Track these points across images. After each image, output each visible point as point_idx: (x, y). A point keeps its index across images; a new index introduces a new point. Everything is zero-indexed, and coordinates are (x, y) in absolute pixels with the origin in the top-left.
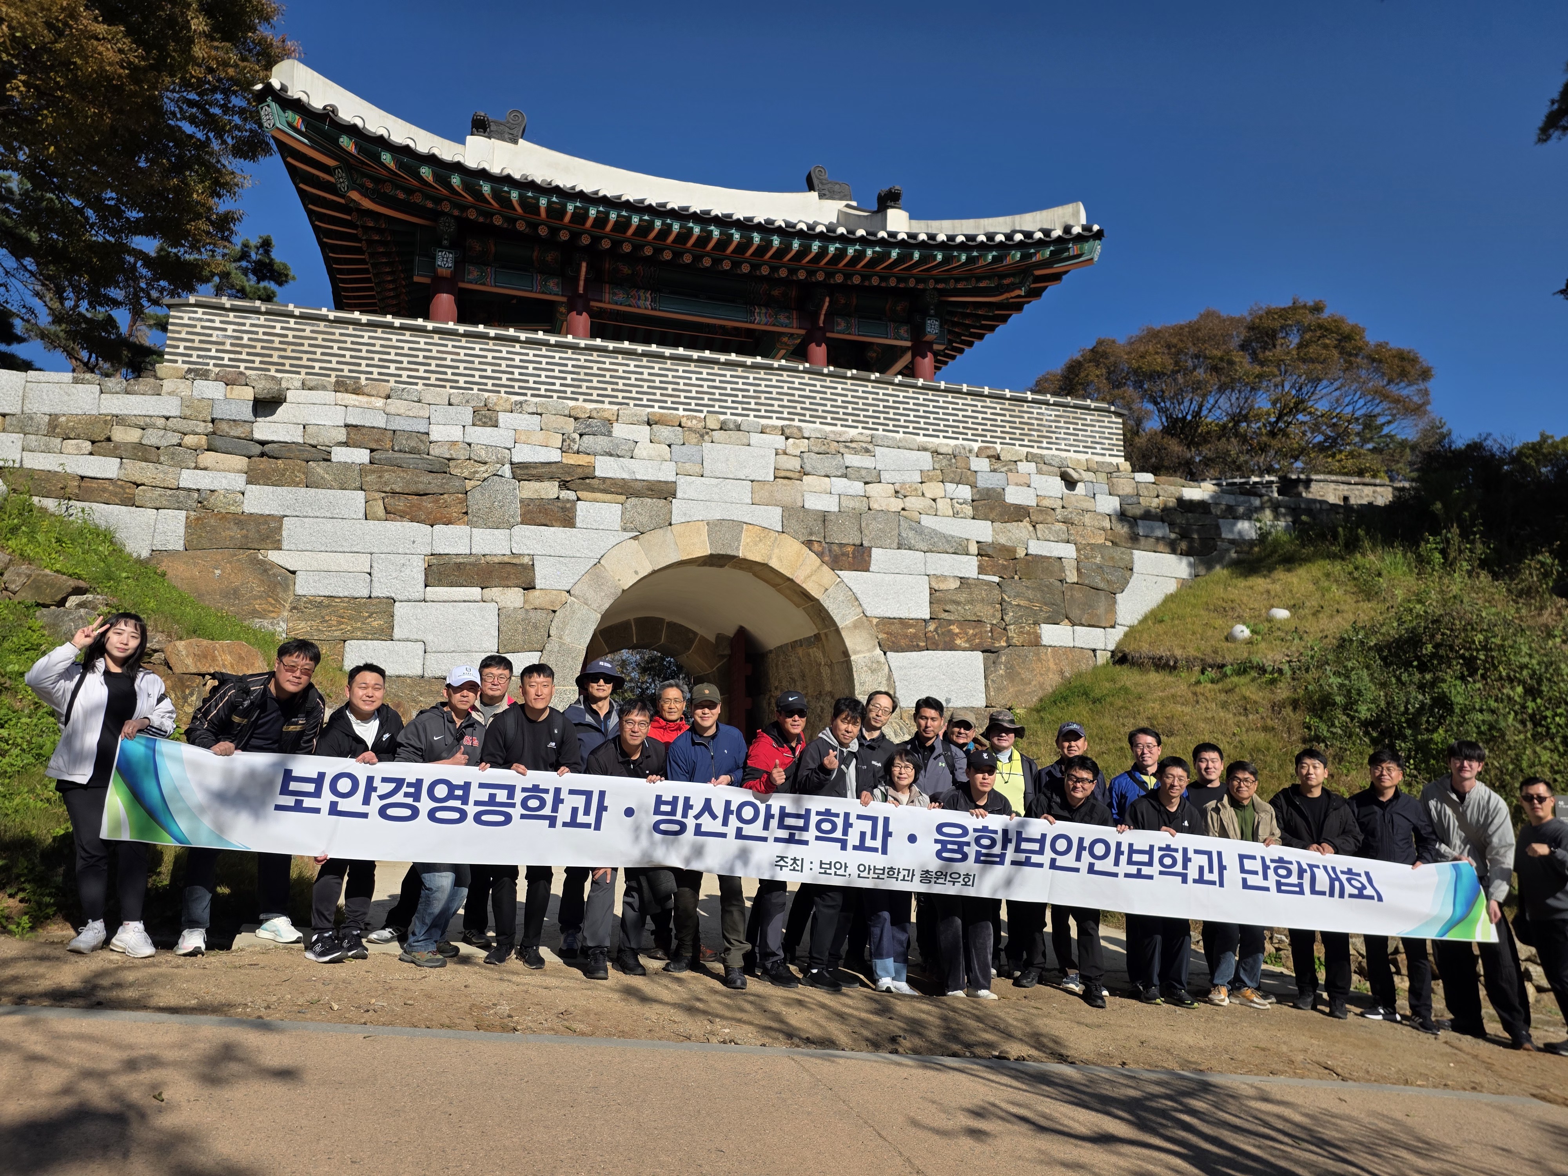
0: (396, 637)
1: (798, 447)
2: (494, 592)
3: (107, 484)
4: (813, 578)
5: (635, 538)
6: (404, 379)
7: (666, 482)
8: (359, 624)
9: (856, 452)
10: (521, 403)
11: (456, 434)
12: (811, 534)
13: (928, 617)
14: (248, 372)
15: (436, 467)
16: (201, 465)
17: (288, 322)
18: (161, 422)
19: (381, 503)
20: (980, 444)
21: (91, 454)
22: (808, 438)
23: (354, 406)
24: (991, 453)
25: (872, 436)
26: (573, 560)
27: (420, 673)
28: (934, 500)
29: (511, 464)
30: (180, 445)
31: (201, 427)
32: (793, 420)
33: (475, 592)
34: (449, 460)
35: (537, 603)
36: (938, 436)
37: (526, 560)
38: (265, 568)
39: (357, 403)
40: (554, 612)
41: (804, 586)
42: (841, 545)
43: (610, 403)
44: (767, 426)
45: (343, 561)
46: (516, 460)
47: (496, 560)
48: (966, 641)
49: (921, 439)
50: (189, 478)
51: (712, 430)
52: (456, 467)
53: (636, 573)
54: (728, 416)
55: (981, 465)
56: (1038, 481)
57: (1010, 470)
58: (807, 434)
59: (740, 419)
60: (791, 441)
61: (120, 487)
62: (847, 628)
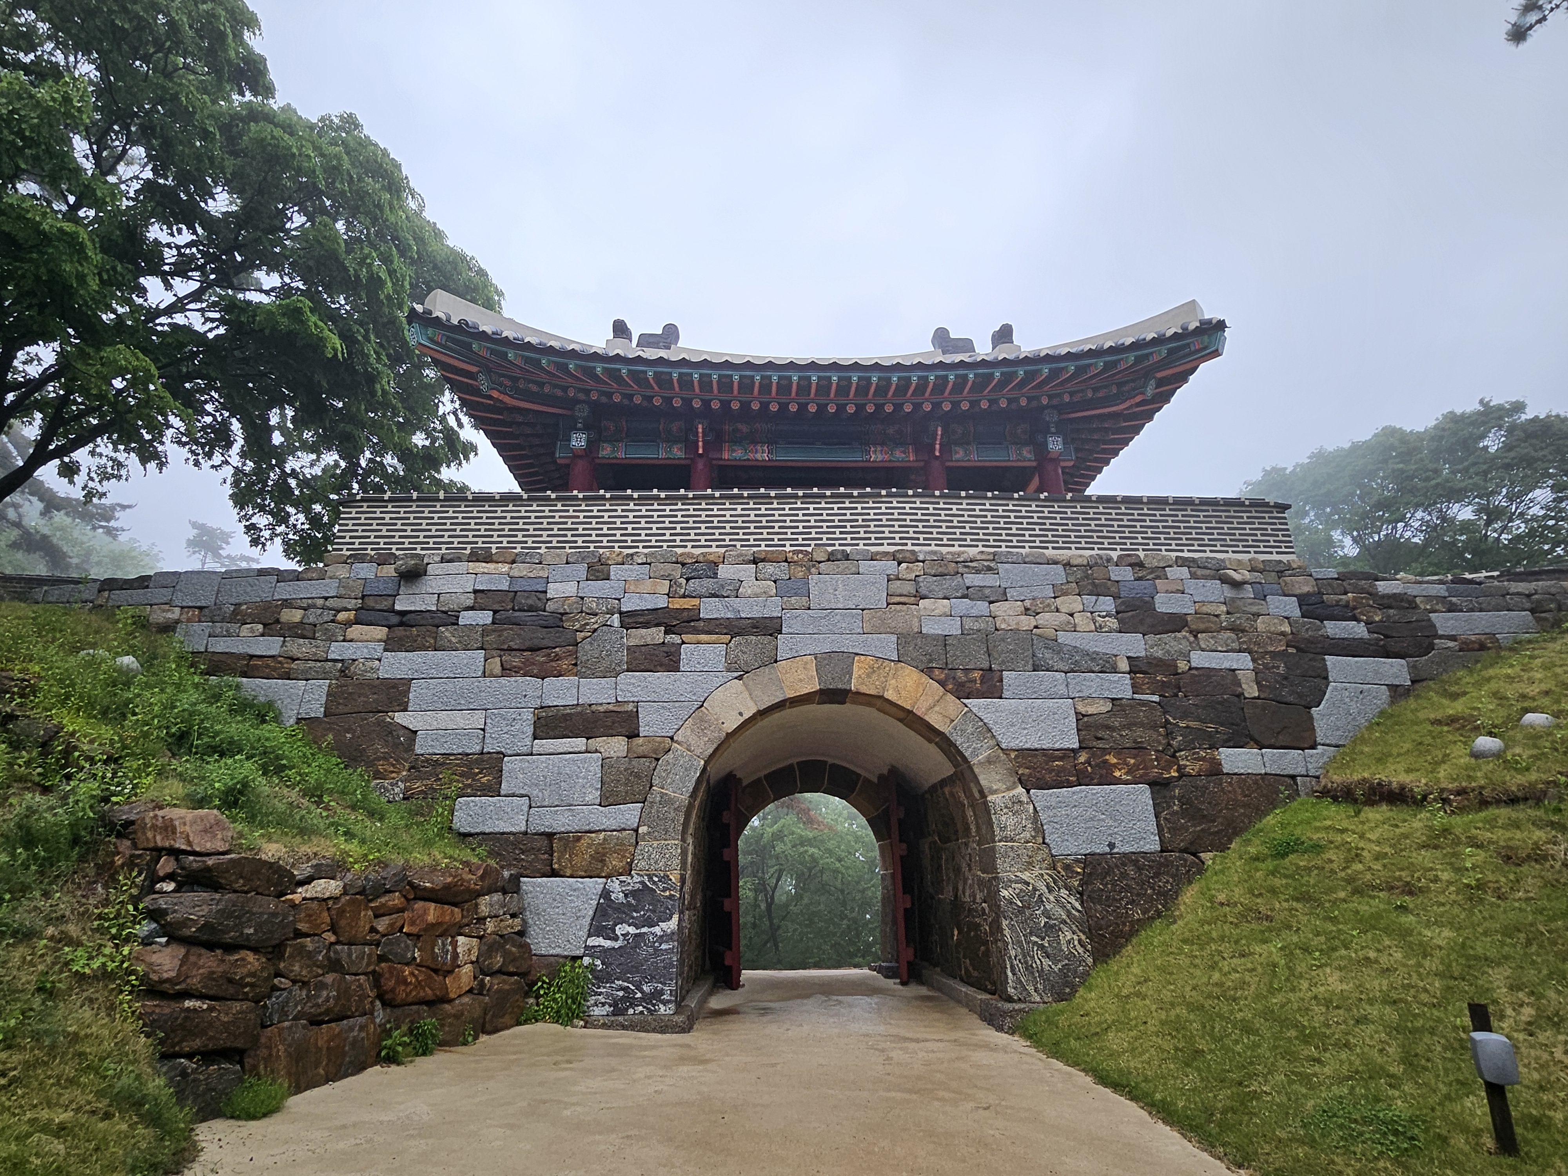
0: (502, 792)
1: (912, 570)
2: (597, 743)
3: (270, 662)
4: (937, 709)
5: (740, 678)
6: (530, 544)
7: (771, 618)
8: (470, 781)
9: (978, 572)
10: (632, 555)
11: (570, 589)
12: (931, 661)
13: (1076, 746)
14: (398, 553)
15: (551, 622)
16: (348, 638)
17: (435, 506)
18: (320, 602)
19: (498, 659)
20: (1119, 553)
21: (262, 635)
22: (923, 562)
23: (484, 573)
24: (1133, 560)
25: (995, 554)
26: (677, 704)
27: (523, 829)
28: (1072, 615)
29: (621, 613)
30: (333, 621)
31: (352, 603)
32: (906, 544)
33: (580, 743)
34: (562, 614)
35: (641, 750)
36: (1070, 548)
37: (630, 707)
38: (392, 730)
39: (486, 571)
40: (658, 760)
41: (927, 718)
42: (966, 670)
43: (717, 546)
44: (878, 553)
45: (461, 720)
46: (624, 609)
47: (601, 709)
48: (1126, 774)
49: (1050, 553)
50: (336, 650)
51: (820, 562)
52: (567, 620)
53: (741, 714)
54: (837, 547)
55: (1125, 574)
56: (1192, 586)
57: (1159, 577)
58: (921, 558)
59: (848, 549)
60: (904, 565)
61: (280, 662)
62: (980, 763)
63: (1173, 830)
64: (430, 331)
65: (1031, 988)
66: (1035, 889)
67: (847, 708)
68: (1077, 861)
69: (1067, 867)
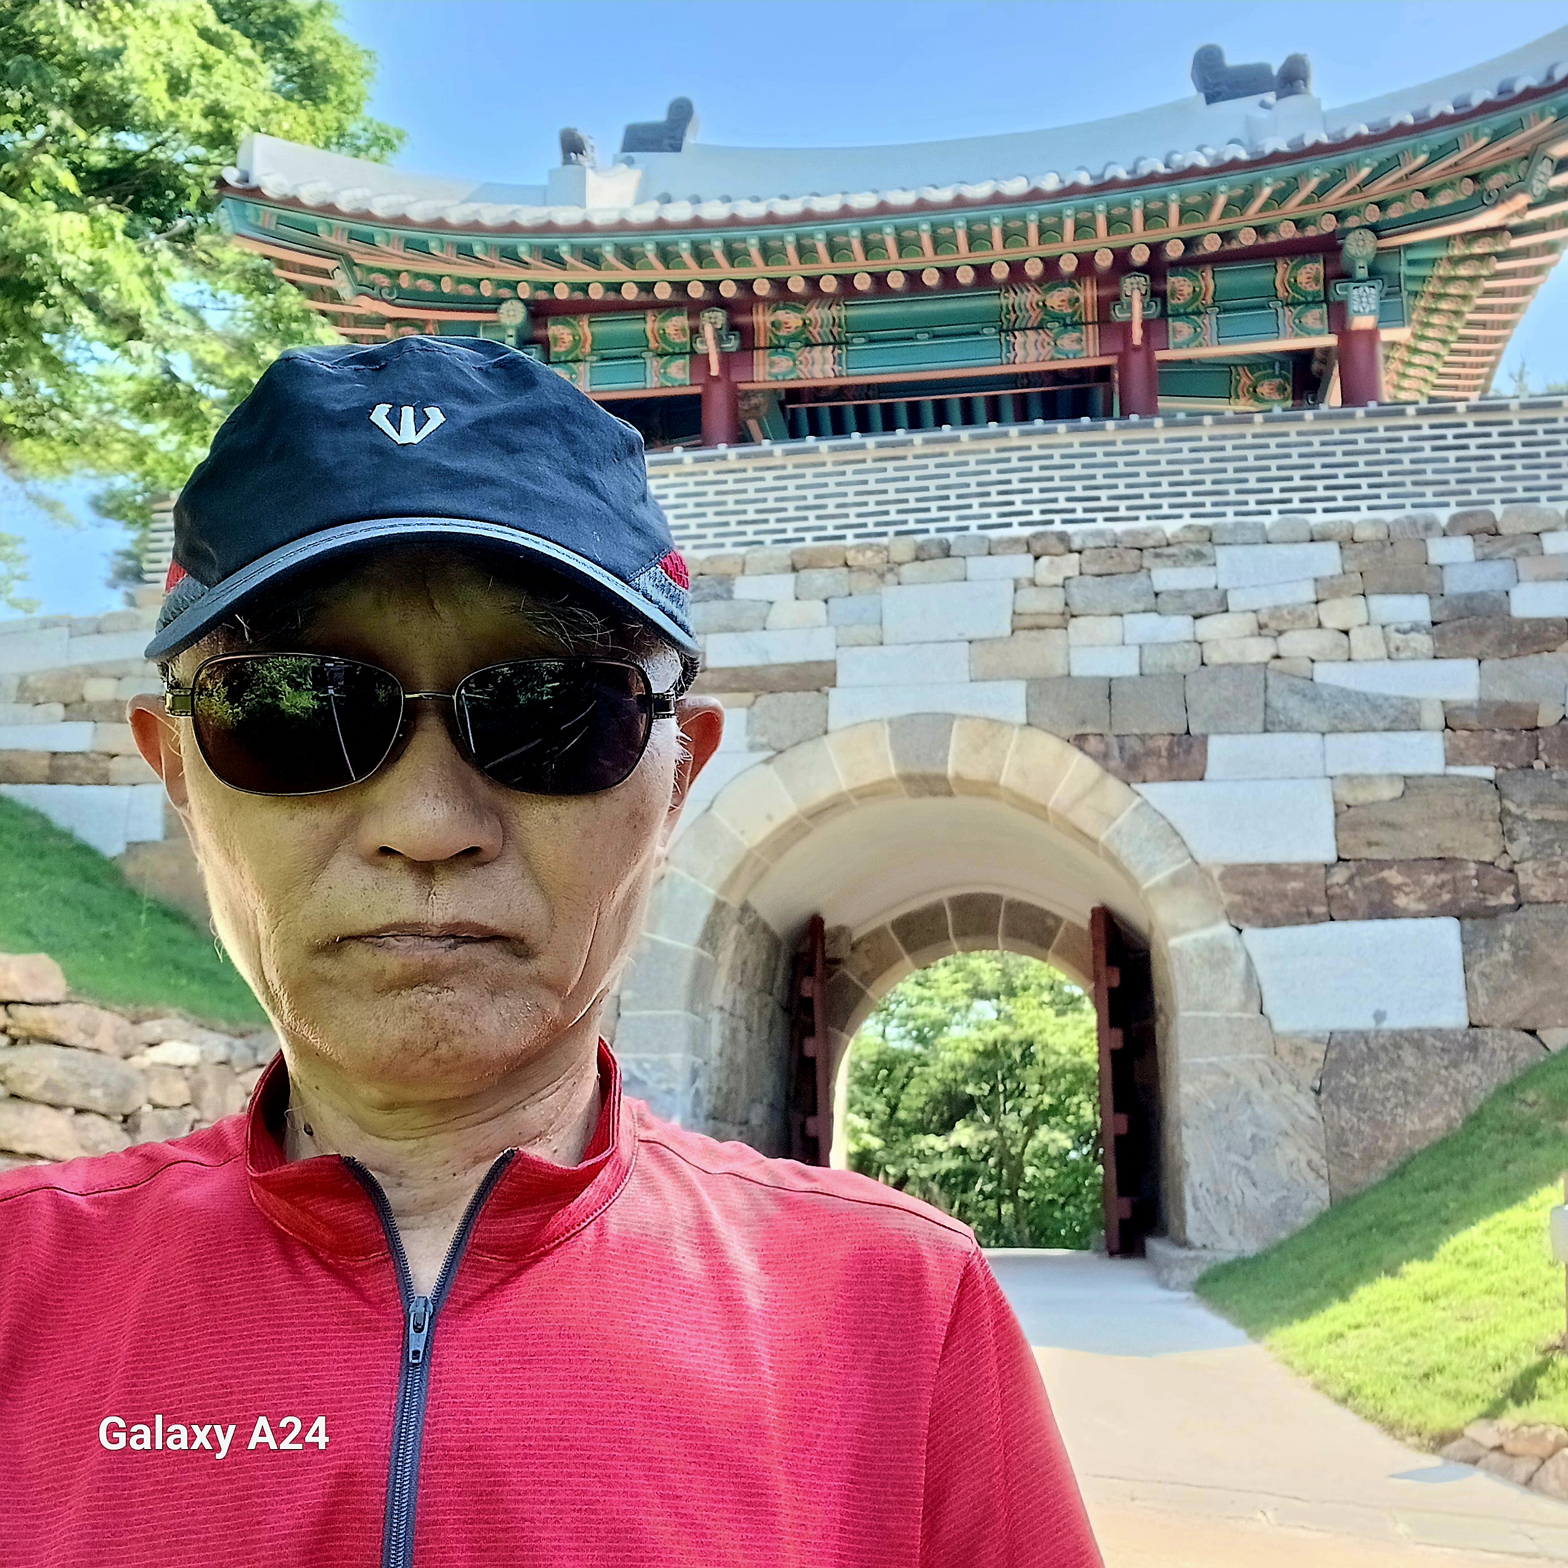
1: (1059, 569)
4: (1088, 801)
5: (767, 761)
7: (819, 663)
9: (1178, 563)
12: (1084, 723)
13: (1331, 857)
20: (1454, 510)
21: (64, 720)
22: (1080, 551)
24: (1474, 525)
25: (1212, 529)
28: (1345, 632)
32: (1052, 522)
36: (1357, 509)
41: (1072, 817)
42: (1142, 738)
43: (733, 545)
44: (1000, 542)
48: (1421, 899)
49: (1318, 519)
51: (900, 564)
53: (770, 818)
54: (932, 535)
55: (1458, 550)
57: (1525, 553)
58: (1076, 544)
59: (951, 536)
60: (1044, 560)
61: (94, 761)
62: (1157, 887)
63: (1498, 992)
64: (250, 211)
65: (1223, 1230)
66: (1238, 1083)
68: (1316, 1041)
69: (1298, 1051)
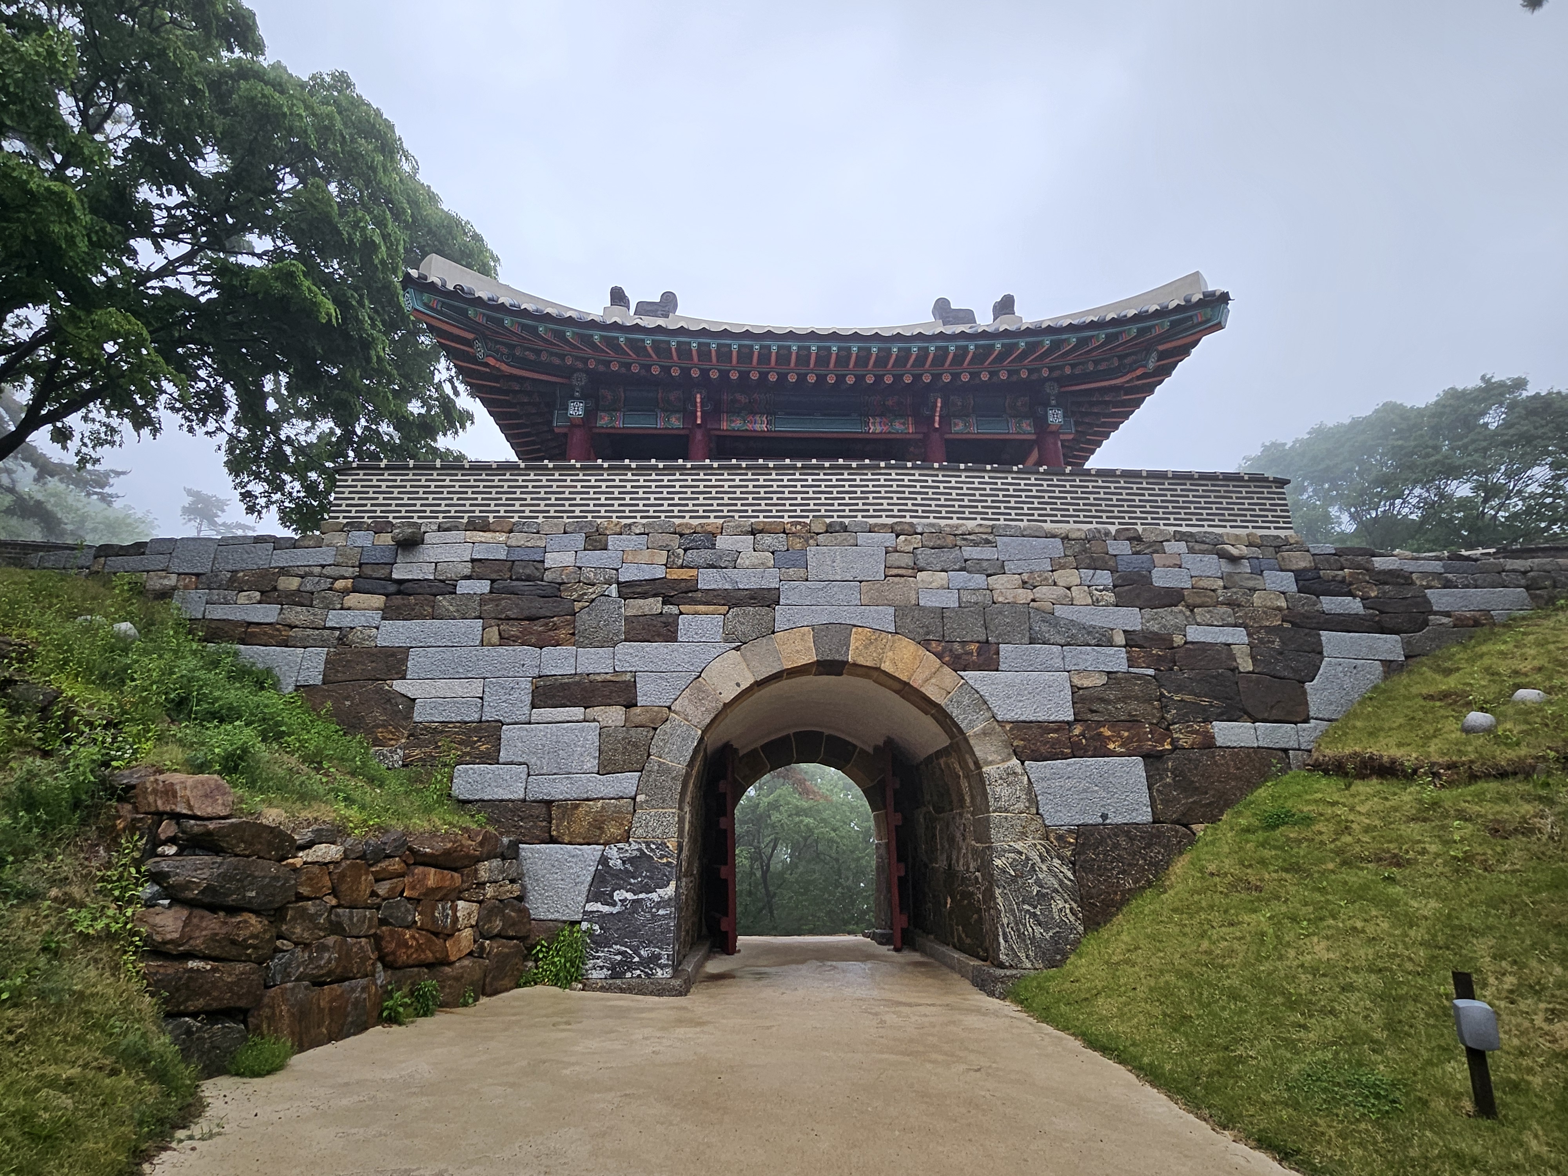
0: (501, 760)
1: (910, 543)
2: (595, 712)
3: (267, 629)
4: (933, 681)
5: (737, 649)
6: (527, 514)
7: (769, 590)
8: (468, 749)
9: (976, 544)
10: (630, 525)
11: (568, 559)
12: (928, 634)
13: (1071, 718)
14: (394, 521)
15: (549, 591)
16: (346, 605)
17: (432, 475)
18: (317, 570)
19: (495, 629)
20: (1118, 527)
21: (259, 603)
22: (921, 534)
23: (481, 542)
24: (1131, 534)
25: (993, 527)
26: (675, 674)
27: (522, 796)
28: (1069, 589)
29: (619, 583)
30: (330, 589)
31: (349, 572)
32: (905, 517)
33: (578, 712)
34: (560, 584)
35: (638, 720)
36: (1068, 522)
37: (628, 677)
38: (391, 698)
39: (483, 540)
40: (655, 729)
41: (923, 690)
42: (963, 643)
43: (716, 517)
44: (876, 525)
45: (459, 688)
46: (622, 579)
47: (599, 678)
48: (1121, 746)
49: (1048, 526)
50: (334, 619)
51: (818, 534)
52: (565, 590)
53: (738, 685)
54: (835, 519)
55: (1123, 548)
56: (1189, 560)
57: (1156, 552)
58: (919, 530)
59: (847, 521)
60: (902, 537)
61: (278, 630)
62: (976, 735)
63: (1166, 802)
64: (425, 297)
65: (1022, 955)
66: (1028, 858)
67: (845, 680)
68: (1070, 831)
69: (1060, 838)
